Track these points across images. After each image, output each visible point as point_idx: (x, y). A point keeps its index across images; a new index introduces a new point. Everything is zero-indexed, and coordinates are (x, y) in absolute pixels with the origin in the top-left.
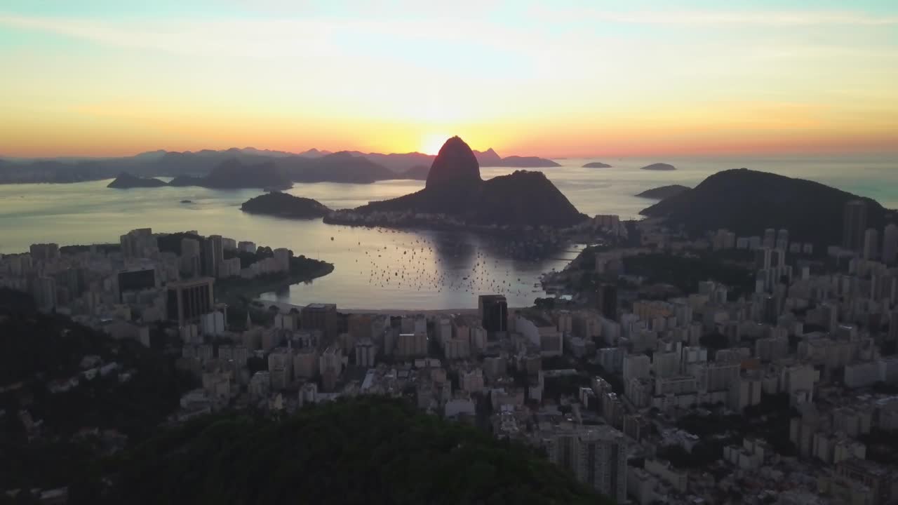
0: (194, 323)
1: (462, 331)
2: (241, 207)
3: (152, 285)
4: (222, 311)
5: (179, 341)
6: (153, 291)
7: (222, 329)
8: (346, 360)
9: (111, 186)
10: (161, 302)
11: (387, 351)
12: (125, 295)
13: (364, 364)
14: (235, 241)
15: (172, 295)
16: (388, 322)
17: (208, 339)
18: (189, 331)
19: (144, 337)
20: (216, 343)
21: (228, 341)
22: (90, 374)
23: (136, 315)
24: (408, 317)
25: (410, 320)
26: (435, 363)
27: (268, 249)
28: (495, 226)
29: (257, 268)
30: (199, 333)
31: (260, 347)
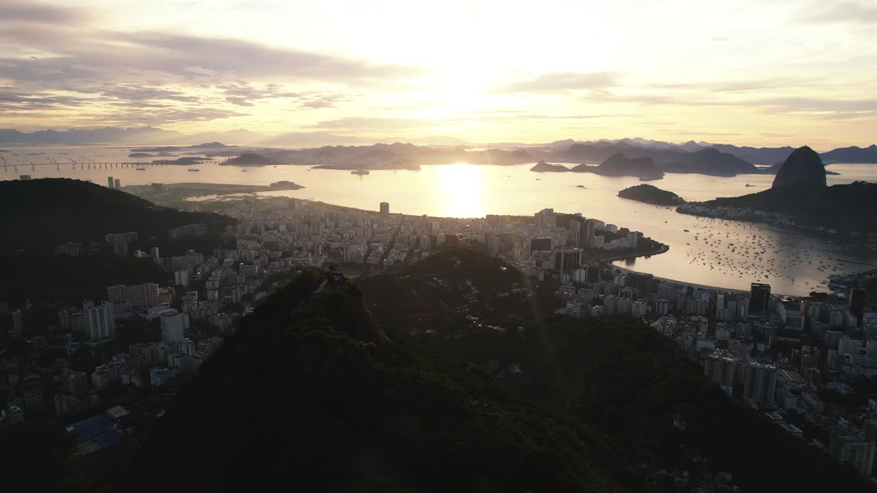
0: (569, 274)
1: (732, 304)
2: (618, 194)
3: (549, 248)
4: (585, 269)
5: (559, 283)
6: (549, 252)
7: (584, 279)
8: (650, 308)
9: (533, 169)
10: (552, 258)
11: (679, 307)
12: (534, 252)
13: (660, 313)
14: (604, 223)
15: (559, 255)
16: (684, 291)
17: (575, 283)
18: (565, 278)
19: (541, 278)
20: (578, 286)
21: (586, 287)
22: (515, 291)
23: (538, 264)
24: (699, 289)
25: (699, 291)
26: (704, 320)
27: (626, 230)
28: (822, 228)
29: (615, 243)
30: (570, 280)
31: (602, 293)
